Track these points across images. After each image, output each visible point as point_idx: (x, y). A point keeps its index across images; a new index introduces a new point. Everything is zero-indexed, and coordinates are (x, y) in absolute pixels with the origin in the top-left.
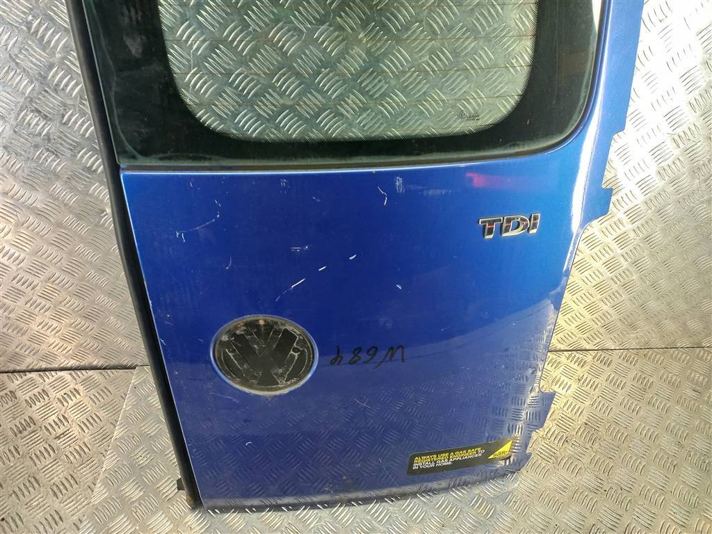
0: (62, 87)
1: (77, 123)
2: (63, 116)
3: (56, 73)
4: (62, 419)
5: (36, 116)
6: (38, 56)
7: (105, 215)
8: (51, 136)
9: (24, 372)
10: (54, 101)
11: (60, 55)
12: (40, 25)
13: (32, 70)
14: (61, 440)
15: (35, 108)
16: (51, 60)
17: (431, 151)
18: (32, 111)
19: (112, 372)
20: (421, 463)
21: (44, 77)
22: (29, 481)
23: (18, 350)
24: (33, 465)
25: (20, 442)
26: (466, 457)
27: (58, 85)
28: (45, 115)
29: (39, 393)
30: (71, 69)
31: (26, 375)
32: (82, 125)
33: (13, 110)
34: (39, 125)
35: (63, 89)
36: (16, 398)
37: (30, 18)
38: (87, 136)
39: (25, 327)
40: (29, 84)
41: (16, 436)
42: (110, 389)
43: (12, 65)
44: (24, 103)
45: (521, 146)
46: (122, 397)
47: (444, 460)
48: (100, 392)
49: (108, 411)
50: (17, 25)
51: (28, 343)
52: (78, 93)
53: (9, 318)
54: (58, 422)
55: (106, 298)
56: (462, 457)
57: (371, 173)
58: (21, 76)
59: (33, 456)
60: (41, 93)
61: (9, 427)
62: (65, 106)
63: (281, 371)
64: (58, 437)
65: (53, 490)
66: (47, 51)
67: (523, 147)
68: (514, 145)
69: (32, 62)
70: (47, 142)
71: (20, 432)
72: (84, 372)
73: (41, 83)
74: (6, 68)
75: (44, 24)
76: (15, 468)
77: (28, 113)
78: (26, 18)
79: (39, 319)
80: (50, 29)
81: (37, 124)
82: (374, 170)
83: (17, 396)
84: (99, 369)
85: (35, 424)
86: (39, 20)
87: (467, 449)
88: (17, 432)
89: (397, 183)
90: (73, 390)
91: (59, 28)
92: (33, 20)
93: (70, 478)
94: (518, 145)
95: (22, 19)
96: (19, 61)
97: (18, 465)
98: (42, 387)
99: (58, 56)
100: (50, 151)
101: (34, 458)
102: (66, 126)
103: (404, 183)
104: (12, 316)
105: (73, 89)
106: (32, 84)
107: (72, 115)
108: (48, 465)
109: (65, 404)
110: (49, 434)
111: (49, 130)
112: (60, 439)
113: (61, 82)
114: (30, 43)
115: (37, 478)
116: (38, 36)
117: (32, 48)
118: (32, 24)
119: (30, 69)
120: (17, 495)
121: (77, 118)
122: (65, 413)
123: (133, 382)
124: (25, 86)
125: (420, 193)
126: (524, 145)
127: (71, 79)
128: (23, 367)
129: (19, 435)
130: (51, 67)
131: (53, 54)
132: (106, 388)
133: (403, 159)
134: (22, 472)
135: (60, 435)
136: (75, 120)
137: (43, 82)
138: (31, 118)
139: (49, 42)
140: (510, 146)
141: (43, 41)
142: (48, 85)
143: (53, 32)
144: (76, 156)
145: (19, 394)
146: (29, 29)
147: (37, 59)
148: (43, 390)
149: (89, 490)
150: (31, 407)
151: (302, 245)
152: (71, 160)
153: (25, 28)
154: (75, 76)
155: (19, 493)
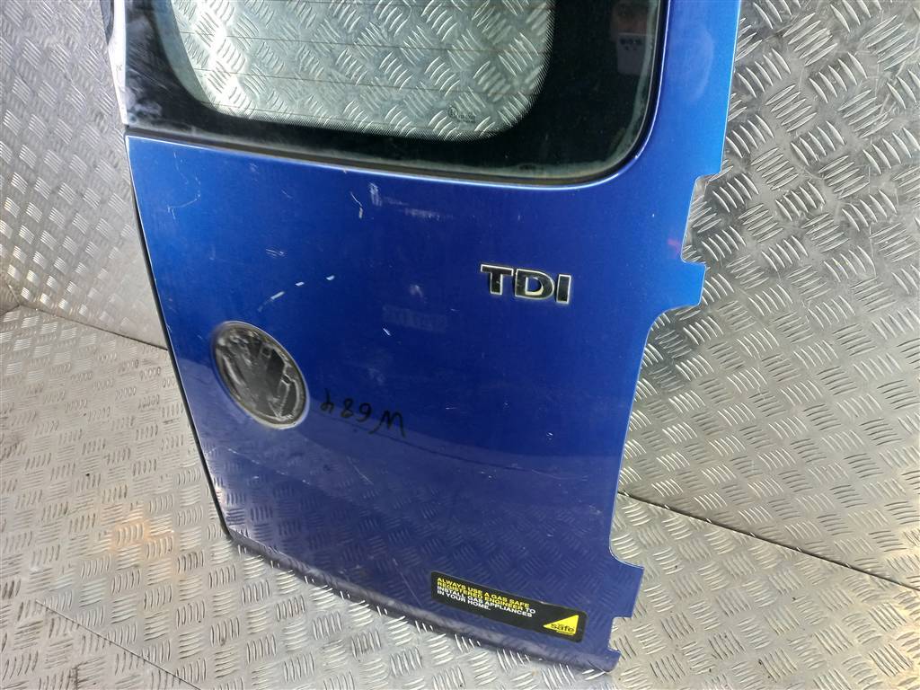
17: (413, 157)
20: (445, 587)
26: (508, 609)
45: (538, 171)
47: (476, 598)
56: (503, 607)
57: (341, 172)
63: (275, 400)
67: (541, 173)
68: (527, 168)
82: (345, 169)
87: (509, 597)
89: (372, 192)
94: (534, 168)
103: (381, 193)
125: (400, 211)
126: (542, 169)
133: (380, 161)
140: (521, 168)
151: (278, 249)
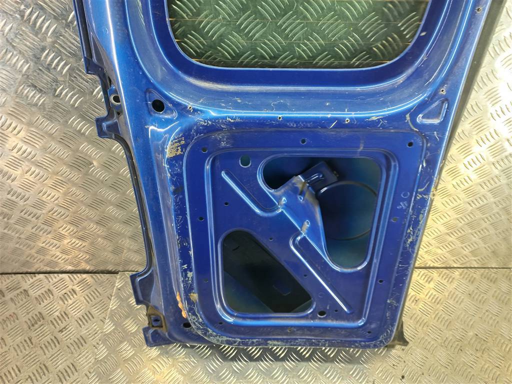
0: (53, 66)
1: (67, 96)
2: (56, 90)
3: (48, 55)
4: (64, 315)
5: (33, 90)
6: (31, 40)
7: (92, 167)
8: (46, 106)
9: (34, 273)
10: (47, 78)
11: (50, 40)
12: (31, 14)
13: (27, 52)
14: (64, 333)
15: (32, 84)
16: (43, 44)
18: (29, 86)
19: (101, 276)
21: (38, 58)
22: (40, 367)
23: (28, 259)
24: (43, 354)
25: (33, 334)
27: (50, 65)
28: (40, 89)
29: (46, 292)
30: (60, 51)
31: (35, 276)
32: (71, 97)
33: (12, 85)
34: (35, 97)
35: (54, 68)
36: (28, 296)
37: (23, 7)
38: (76, 105)
39: (32, 244)
40: (25, 64)
41: (30, 328)
42: (99, 290)
43: (10, 48)
44: (21, 79)
46: (109, 298)
48: (92, 293)
49: (98, 309)
50: (11, 13)
51: (36, 255)
52: (67, 71)
53: (20, 238)
54: (61, 317)
55: (95, 226)
58: (18, 57)
59: (43, 346)
60: (36, 72)
61: (24, 321)
62: (57, 82)
64: (61, 331)
65: (58, 376)
66: (39, 36)
69: (26, 45)
70: (43, 110)
71: (33, 325)
72: (79, 275)
73: (36, 63)
74: (4, 51)
75: (35, 13)
76: (30, 356)
77: (26, 87)
78: (19, 8)
79: (43, 239)
80: (41, 17)
81: (33, 96)
83: (30, 294)
84: (91, 273)
85: (43, 319)
86: (31, 9)
88: (30, 325)
90: (71, 290)
91: (49, 16)
92: (25, 9)
93: (71, 366)
95: (15, 8)
96: (15, 45)
97: (32, 353)
98: (47, 287)
99: (49, 40)
100: (45, 117)
101: (44, 348)
102: (58, 98)
104: (22, 236)
105: (63, 68)
106: (27, 63)
107: (63, 89)
108: (54, 354)
109: (66, 302)
110: (54, 328)
111: (44, 100)
112: (62, 332)
113: (53, 62)
114: (24, 29)
115: (47, 365)
116: (31, 23)
117: (26, 34)
118: (24, 12)
119: (25, 51)
120: (32, 380)
121: (67, 91)
122: (66, 310)
123: (117, 285)
124: (22, 66)
127: (61, 60)
128: (33, 270)
129: (32, 328)
130: (43, 49)
131: (44, 39)
132: (96, 289)
134: (35, 360)
135: (63, 329)
136: (66, 93)
137: (37, 62)
138: (28, 91)
139: (41, 27)
141: (35, 27)
142: (42, 65)
143: (44, 19)
144: (67, 122)
145: (31, 292)
146: (22, 16)
147: (30, 43)
148: (49, 290)
149: (86, 377)
150: (40, 304)
152: (64, 125)
153: (18, 16)
154: (64, 57)
155: (33, 378)
